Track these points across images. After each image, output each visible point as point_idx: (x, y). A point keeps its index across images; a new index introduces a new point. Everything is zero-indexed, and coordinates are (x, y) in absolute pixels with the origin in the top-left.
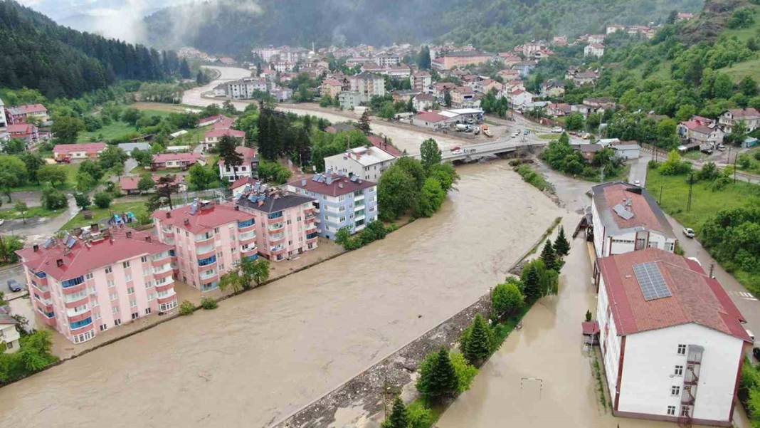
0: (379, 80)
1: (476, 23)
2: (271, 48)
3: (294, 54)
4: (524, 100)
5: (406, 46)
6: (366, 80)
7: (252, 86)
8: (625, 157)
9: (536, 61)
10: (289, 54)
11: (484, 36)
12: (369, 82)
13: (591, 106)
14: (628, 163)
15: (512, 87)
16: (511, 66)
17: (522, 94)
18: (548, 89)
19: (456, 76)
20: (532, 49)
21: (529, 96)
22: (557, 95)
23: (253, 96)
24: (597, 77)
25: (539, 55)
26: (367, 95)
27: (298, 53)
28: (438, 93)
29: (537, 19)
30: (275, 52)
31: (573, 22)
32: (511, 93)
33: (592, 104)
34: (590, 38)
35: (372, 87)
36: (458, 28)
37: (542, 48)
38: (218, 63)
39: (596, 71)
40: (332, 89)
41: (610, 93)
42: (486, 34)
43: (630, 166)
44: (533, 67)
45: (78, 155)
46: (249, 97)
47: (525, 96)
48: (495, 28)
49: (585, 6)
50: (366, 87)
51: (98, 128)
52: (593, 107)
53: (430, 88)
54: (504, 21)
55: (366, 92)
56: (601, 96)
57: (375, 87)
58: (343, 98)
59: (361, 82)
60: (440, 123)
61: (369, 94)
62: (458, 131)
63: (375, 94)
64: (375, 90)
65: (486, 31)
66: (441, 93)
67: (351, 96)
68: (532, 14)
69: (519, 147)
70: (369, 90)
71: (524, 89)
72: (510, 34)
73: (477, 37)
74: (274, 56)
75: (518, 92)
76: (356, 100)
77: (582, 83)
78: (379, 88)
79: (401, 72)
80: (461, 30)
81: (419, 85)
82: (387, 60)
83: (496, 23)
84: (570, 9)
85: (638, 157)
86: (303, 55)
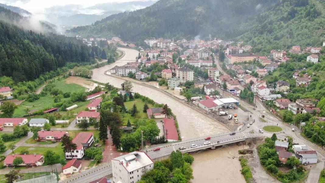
0: (190, 72)
1: (256, 31)
2: (154, 39)
3: (164, 43)
4: (265, 93)
5: (220, 41)
6: (184, 72)
7: (128, 70)
8: (307, 163)
9: (279, 63)
10: (161, 43)
11: (259, 40)
12: (185, 73)
13: (300, 106)
14: (308, 167)
15: (259, 84)
16: (264, 65)
17: (264, 89)
18: (280, 86)
19: (234, 70)
20: (278, 55)
21: (268, 91)
22: (285, 90)
23: (128, 75)
24: (310, 81)
25: (281, 60)
26: (184, 80)
27: (165, 43)
28: (221, 81)
29: (287, 32)
30: (155, 42)
31: (306, 35)
32: (258, 88)
33: (301, 105)
34: (312, 49)
35: (187, 76)
36: (247, 33)
37: (284, 55)
38: (127, 47)
39: (309, 77)
40: (167, 74)
41: (314, 96)
42: (260, 38)
43: (309, 170)
44: (277, 67)
45: (9, 124)
46: (126, 76)
47: (266, 91)
48: (265, 35)
49: (314, 25)
50: (184, 76)
51: (36, 99)
52: (301, 106)
53: (217, 78)
54: (270, 31)
55: (184, 78)
56: (308, 98)
57: (188, 75)
58: (170, 82)
59: (181, 72)
60: (212, 108)
61: (185, 79)
62: (220, 116)
63: (188, 80)
64: (188, 77)
65: (260, 37)
66: (222, 82)
67: (174, 81)
68: (286, 28)
69: (247, 139)
70: (185, 77)
71: (266, 86)
72: (272, 40)
73: (255, 40)
74: (154, 44)
75: (262, 87)
76: (177, 83)
77: (300, 84)
78: (190, 76)
79: (207, 63)
80: (248, 34)
81: (212, 75)
82: (203, 54)
83: (266, 32)
84: (306, 27)
85: (316, 162)
86: (168, 44)
